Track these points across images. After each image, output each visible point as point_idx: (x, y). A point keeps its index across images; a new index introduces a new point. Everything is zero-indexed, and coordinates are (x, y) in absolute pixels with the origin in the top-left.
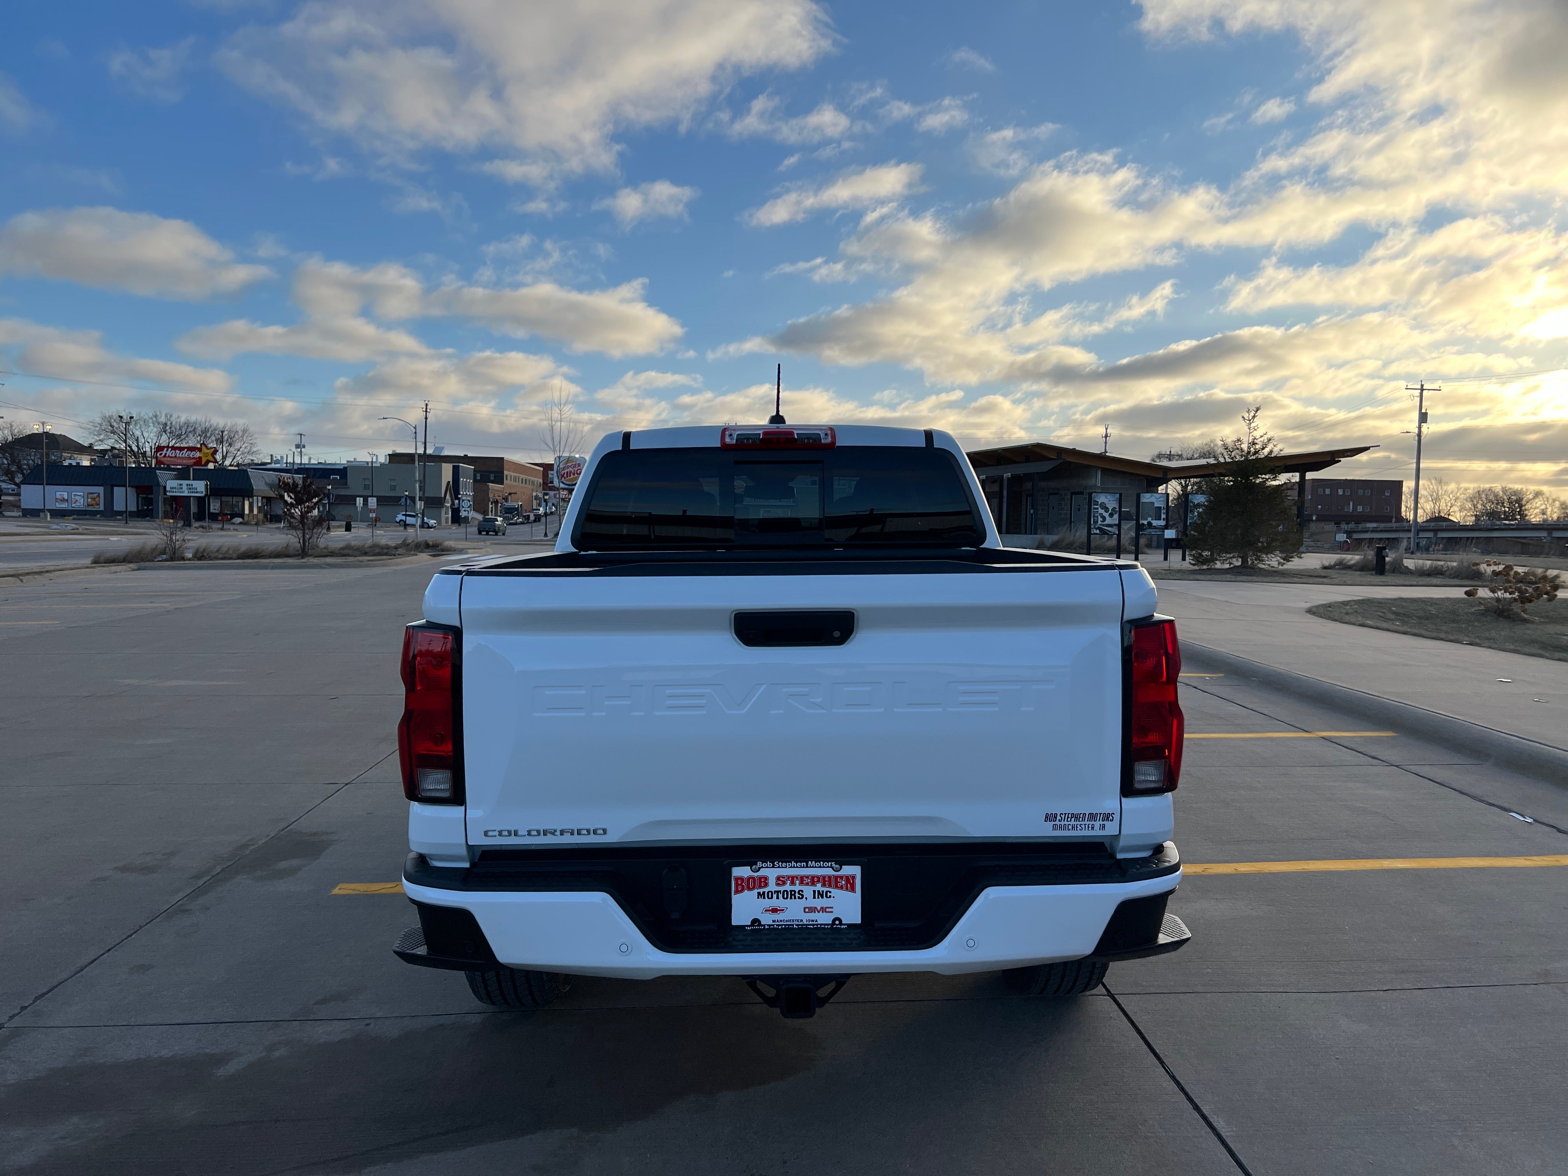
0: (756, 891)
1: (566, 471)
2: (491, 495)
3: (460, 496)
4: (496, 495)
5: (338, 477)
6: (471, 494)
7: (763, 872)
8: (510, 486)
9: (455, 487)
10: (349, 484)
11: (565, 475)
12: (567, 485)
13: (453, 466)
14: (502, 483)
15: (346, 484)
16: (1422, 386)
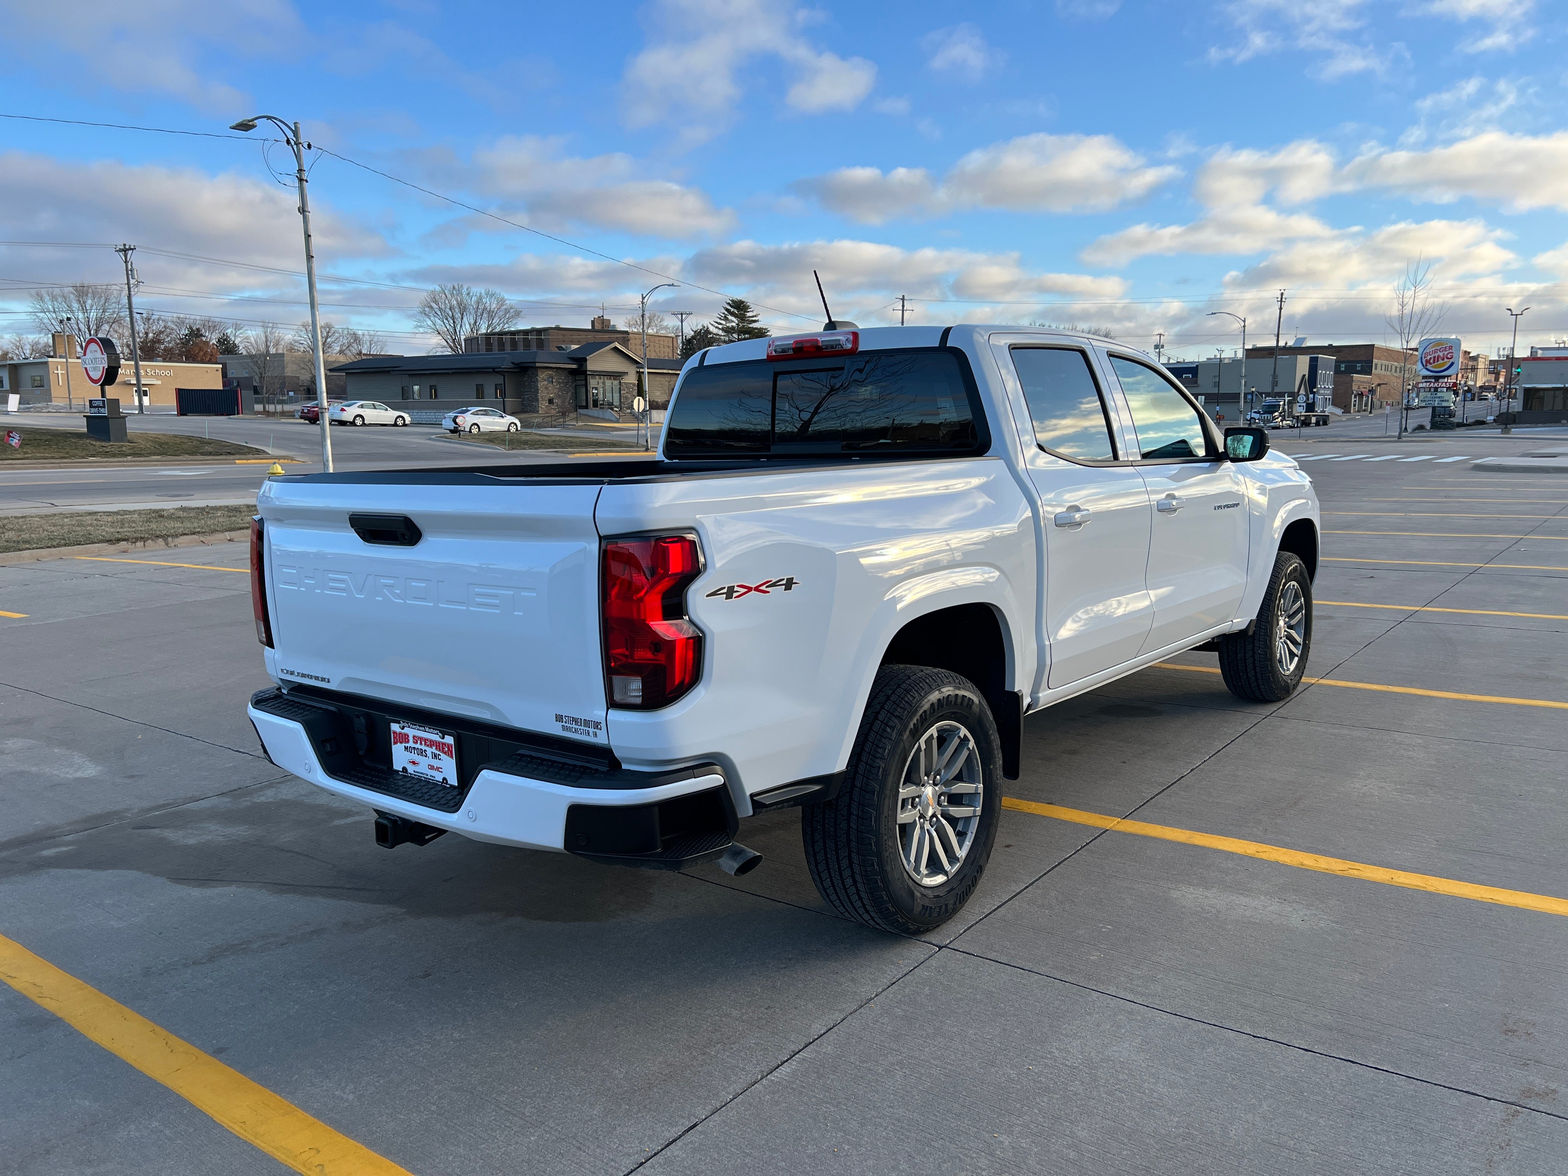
0: (404, 744)
1: (1432, 356)
2: (1355, 388)
3: (1315, 390)
4: (1361, 387)
5: (1190, 376)
6: (1331, 387)
7: (407, 730)
8: (1379, 376)
9: (1311, 381)
10: (1199, 382)
11: (1431, 361)
12: (1431, 371)
13: (1311, 358)
14: (1370, 373)
15: (1196, 382)
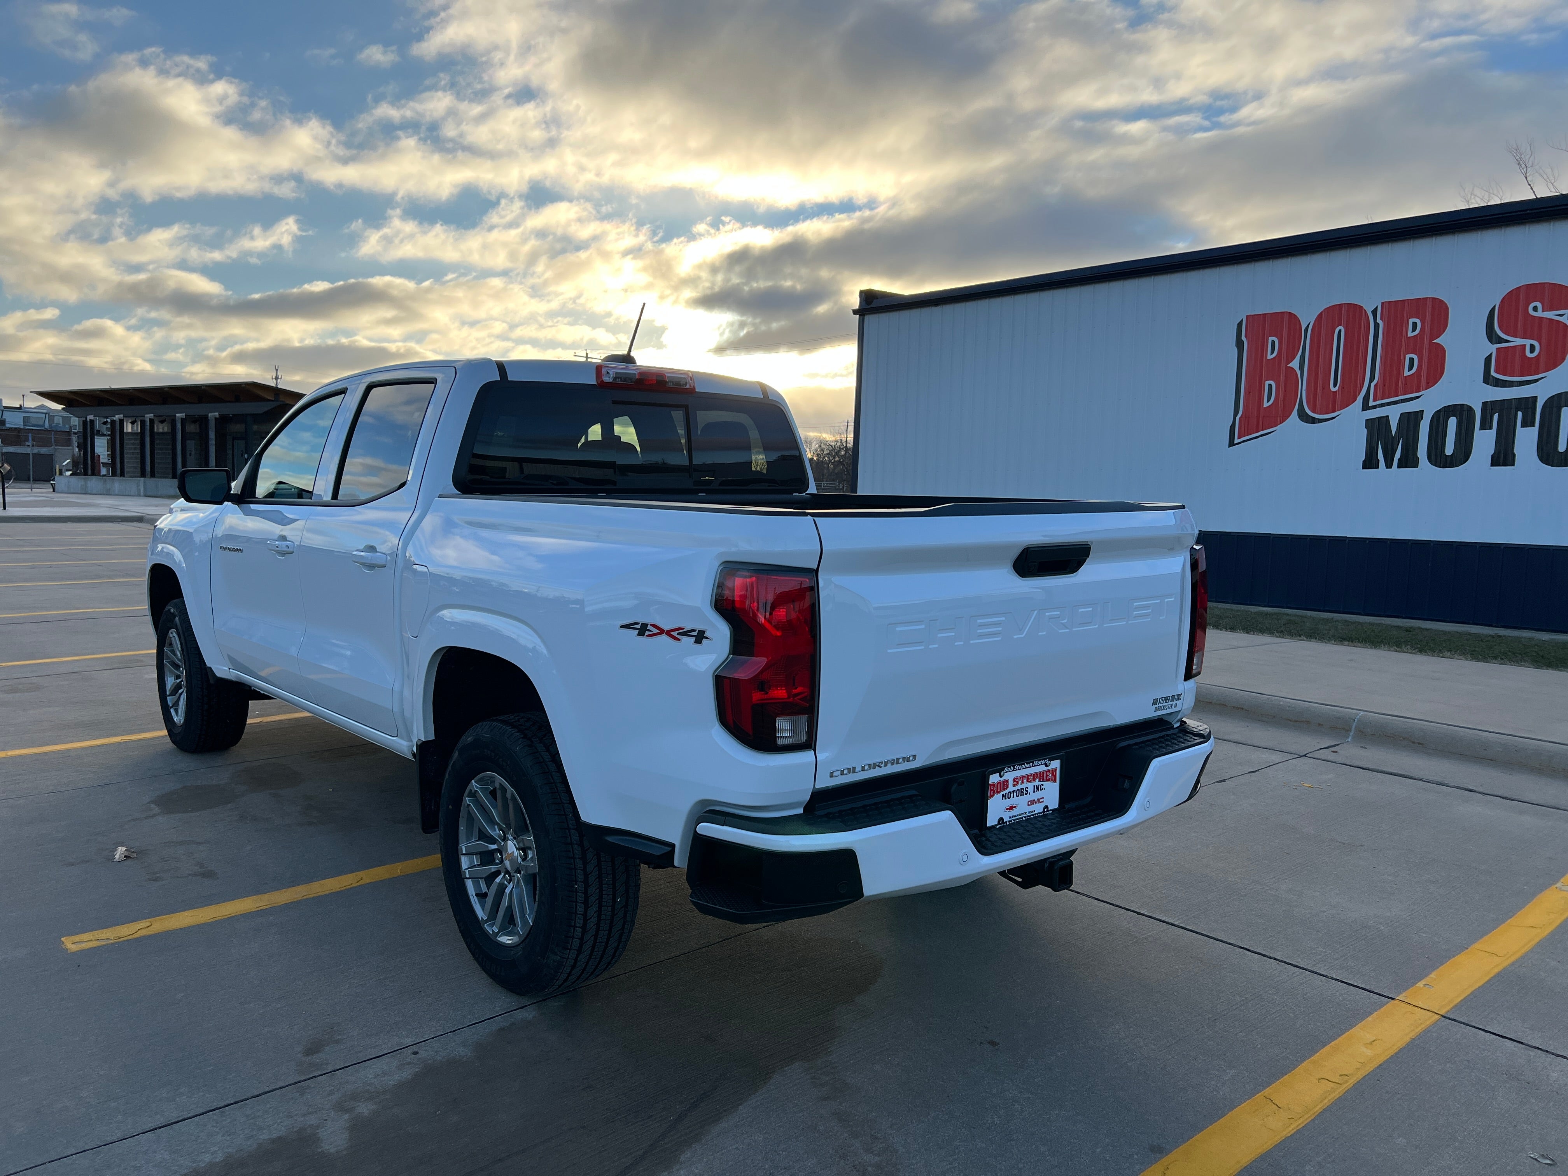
0: (1002, 793)
7: (1006, 777)
16: (587, 354)
